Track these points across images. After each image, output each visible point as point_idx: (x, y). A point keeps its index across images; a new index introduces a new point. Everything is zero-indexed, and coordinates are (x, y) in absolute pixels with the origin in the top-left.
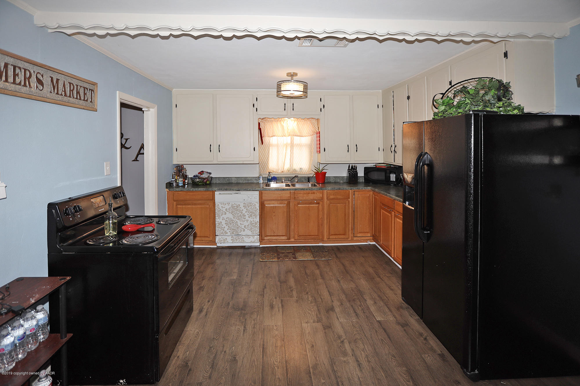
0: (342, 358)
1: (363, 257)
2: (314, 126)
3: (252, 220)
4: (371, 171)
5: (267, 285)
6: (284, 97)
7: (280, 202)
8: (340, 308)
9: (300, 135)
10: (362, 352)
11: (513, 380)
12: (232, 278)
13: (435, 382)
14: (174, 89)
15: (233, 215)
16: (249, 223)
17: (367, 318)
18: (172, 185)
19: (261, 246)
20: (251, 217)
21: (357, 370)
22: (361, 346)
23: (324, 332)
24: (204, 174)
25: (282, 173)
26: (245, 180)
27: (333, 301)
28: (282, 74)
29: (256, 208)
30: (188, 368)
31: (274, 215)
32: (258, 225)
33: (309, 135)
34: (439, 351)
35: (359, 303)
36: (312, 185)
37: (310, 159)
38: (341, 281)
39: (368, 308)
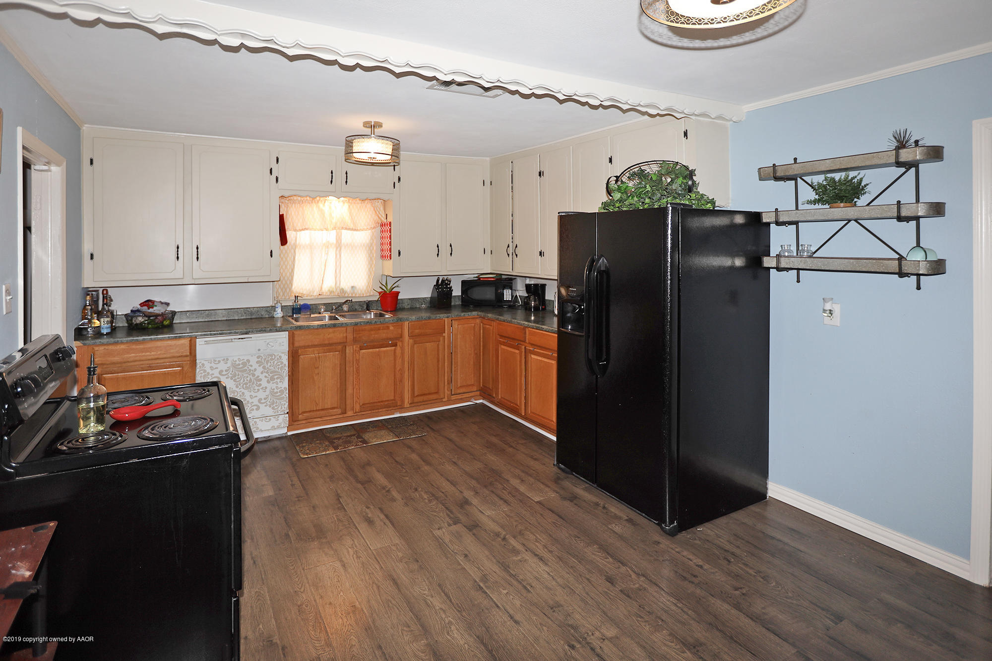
0: (515, 558)
1: (474, 423)
2: (379, 213)
3: (274, 386)
4: (472, 287)
5: (339, 492)
6: (358, 163)
7: (328, 348)
8: (477, 499)
9: (354, 228)
10: (537, 544)
11: (707, 523)
12: (266, 495)
13: (635, 549)
14: (86, 125)
15: (235, 381)
16: (268, 392)
17: (522, 502)
18: (85, 333)
19: (289, 433)
20: (271, 382)
21: (541, 565)
22: (532, 537)
23: (471, 534)
24: (156, 306)
25: (320, 297)
26: (245, 313)
27: (462, 492)
28: (356, 123)
29: (282, 363)
30: (278, 647)
31: (316, 372)
32: (286, 395)
33: (369, 227)
34: (625, 516)
35: (500, 486)
36: (376, 315)
37: (369, 270)
38: (459, 463)
39: (517, 490)
